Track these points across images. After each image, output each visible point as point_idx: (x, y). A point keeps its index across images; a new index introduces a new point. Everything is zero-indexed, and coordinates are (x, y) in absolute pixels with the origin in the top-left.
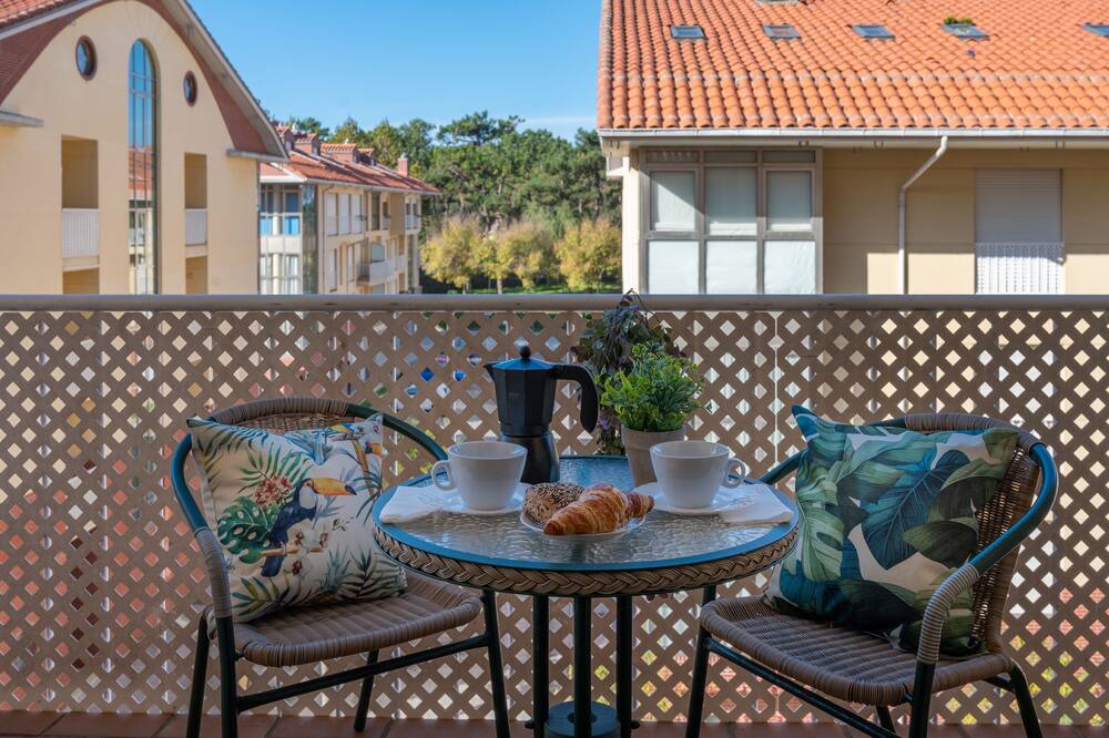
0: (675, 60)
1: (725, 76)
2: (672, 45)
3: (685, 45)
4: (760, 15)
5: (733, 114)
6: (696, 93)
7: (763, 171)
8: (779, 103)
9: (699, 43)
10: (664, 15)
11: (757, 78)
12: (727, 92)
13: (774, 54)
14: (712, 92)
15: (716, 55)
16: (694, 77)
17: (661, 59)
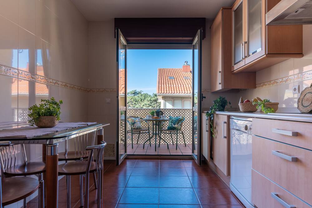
0: (169, 82)
1: (177, 85)
2: (169, 80)
3: (171, 80)
4: (184, 75)
5: (178, 91)
6: (172, 88)
7: (183, 101)
8: (185, 90)
9: (173, 80)
10: (168, 75)
11: (182, 85)
12: (177, 88)
13: (185, 82)
14: (175, 88)
15: (176, 82)
16: (172, 85)
17: (167, 82)
